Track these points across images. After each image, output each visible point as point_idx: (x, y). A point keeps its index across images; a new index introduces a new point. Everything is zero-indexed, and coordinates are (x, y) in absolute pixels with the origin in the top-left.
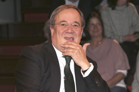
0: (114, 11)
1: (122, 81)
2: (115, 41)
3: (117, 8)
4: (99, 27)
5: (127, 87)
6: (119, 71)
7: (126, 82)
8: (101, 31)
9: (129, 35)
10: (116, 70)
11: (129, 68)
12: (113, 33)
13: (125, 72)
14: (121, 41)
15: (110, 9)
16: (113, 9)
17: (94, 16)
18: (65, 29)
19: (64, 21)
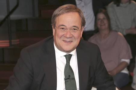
0: (119, 8)
1: (126, 69)
2: (120, 33)
3: (121, 5)
4: (106, 22)
5: (129, 73)
6: (123, 60)
7: (129, 69)
8: (107, 25)
9: (131, 29)
10: (120, 59)
11: (131, 57)
12: (117, 26)
13: (128, 61)
14: (125, 34)
15: (115, 6)
16: (118, 5)
18: (64, 34)
19: (63, 25)
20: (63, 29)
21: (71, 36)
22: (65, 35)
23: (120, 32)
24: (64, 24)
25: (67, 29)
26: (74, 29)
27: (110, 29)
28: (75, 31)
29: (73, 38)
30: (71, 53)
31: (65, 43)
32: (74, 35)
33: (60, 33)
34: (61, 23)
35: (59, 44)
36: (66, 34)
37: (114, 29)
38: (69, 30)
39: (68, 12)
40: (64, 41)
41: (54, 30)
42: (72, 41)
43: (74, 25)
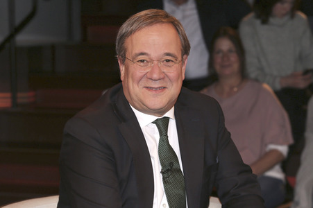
0: (265, 27)
1: (278, 168)
2: (266, 86)
3: (272, 20)
4: (234, 58)
5: (286, 178)
6: (272, 147)
7: (284, 169)
8: (236, 66)
9: (293, 76)
10: (266, 145)
11: (291, 141)
12: (261, 69)
13: (283, 149)
14: (278, 87)
15: (258, 22)
16: (265, 22)
17: (225, 34)
18: (146, 72)
19: (142, 54)
20: (142, 61)
21: (162, 76)
22: (148, 75)
23: (268, 84)
24: (145, 51)
25: (152, 61)
26: (168, 61)
27: (243, 74)
28: (170, 64)
29: (167, 79)
30: (167, 115)
31: (150, 93)
32: (168, 74)
33: (138, 70)
34: (137, 51)
35: (136, 96)
36: (152, 72)
37: (253, 75)
38: (156, 62)
39: (151, 24)
40: (147, 88)
41: (122, 69)
42: (165, 88)
43: (167, 51)
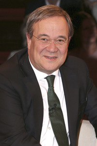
19: (45, 35)
21: (56, 50)
22: (47, 49)
25: (50, 40)
26: (60, 40)
28: (62, 42)
29: (58, 52)
30: (54, 74)
31: (47, 60)
32: (60, 49)
33: (40, 45)
34: (41, 32)
35: (38, 61)
36: (50, 47)
38: (53, 41)
39: (52, 16)
40: (45, 56)
42: (56, 58)
43: (61, 35)
